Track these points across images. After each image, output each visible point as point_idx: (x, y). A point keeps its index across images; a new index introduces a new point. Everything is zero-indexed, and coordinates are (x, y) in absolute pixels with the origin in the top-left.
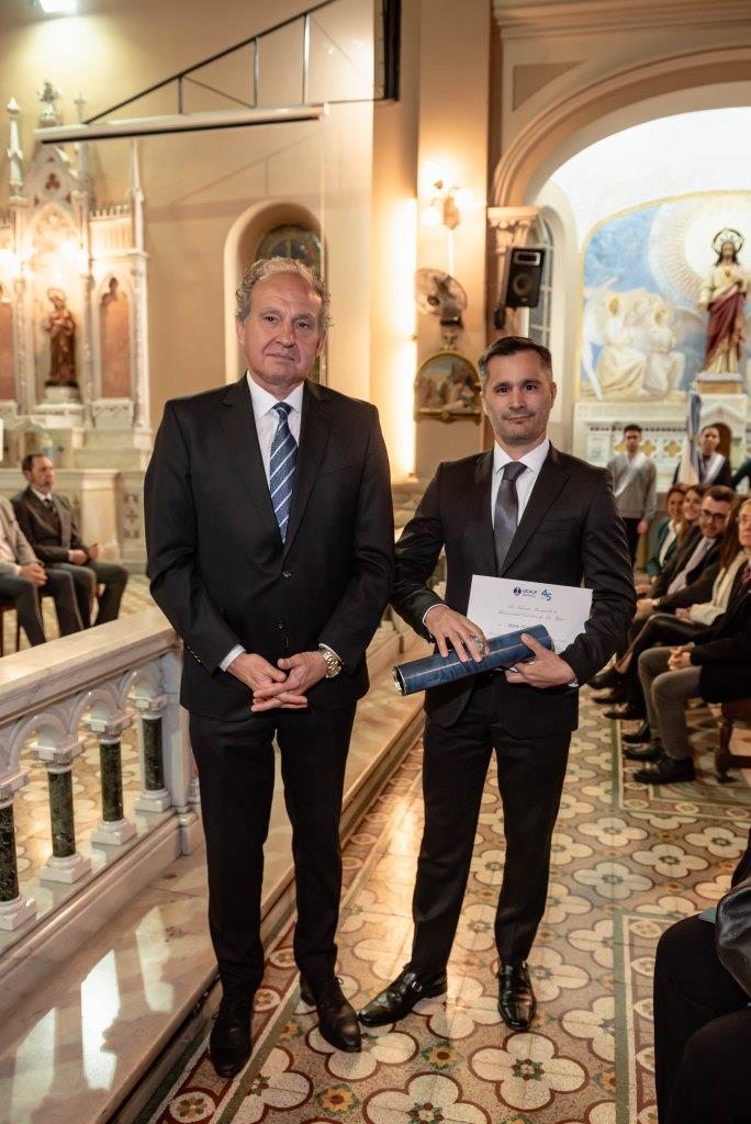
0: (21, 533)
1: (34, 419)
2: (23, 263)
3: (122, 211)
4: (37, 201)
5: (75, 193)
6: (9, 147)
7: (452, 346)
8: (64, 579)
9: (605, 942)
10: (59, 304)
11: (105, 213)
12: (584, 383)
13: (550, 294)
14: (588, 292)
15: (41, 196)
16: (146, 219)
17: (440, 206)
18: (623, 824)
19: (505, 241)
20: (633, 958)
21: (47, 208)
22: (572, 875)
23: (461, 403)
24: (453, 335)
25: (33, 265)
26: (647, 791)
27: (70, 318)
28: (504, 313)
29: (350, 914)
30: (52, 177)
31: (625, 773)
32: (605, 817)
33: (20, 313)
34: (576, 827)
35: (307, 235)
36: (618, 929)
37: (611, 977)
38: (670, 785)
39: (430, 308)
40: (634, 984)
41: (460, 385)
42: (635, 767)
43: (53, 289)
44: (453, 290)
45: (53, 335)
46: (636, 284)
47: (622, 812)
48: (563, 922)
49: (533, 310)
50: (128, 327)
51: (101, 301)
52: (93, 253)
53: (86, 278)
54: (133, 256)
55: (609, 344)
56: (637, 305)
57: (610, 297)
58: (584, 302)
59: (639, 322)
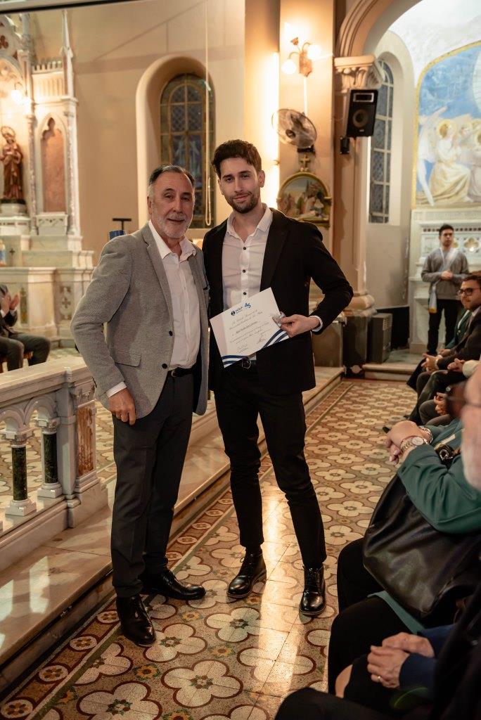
3: (57, 66)
5: (20, 51)
7: (306, 169)
10: (10, 139)
11: (43, 67)
12: (419, 194)
13: (390, 123)
14: (422, 120)
16: (74, 71)
17: (296, 57)
19: (348, 83)
23: (313, 212)
24: (308, 159)
27: (18, 150)
28: (348, 141)
30: (3, 38)
35: (199, 82)
39: (289, 140)
41: (313, 199)
43: (5, 127)
44: (306, 125)
45: (6, 163)
46: (463, 111)
50: (63, 157)
51: (42, 137)
52: (35, 98)
53: (30, 119)
54: (65, 101)
55: (440, 161)
56: (463, 128)
57: (440, 123)
58: (420, 127)
59: (464, 142)
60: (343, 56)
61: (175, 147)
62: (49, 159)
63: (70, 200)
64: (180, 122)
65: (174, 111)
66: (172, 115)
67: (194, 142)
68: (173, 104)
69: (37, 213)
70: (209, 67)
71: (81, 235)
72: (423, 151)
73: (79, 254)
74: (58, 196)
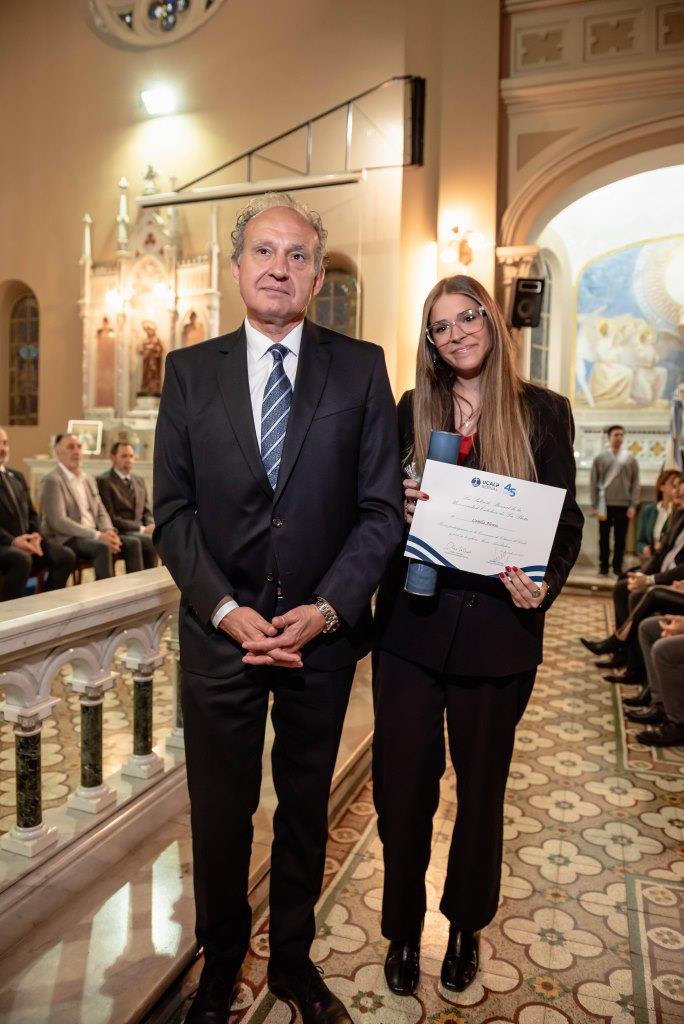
0: (102, 506)
1: (126, 422)
2: (125, 301)
3: (202, 261)
4: (138, 255)
5: (167, 247)
6: (118, 213)
8: (134, 544)
9: (618, 907)
10: (151, 333)
11: (189, 261)
12: (579, 394)
13: (548, 320)
14: (581, 318)
15: (141, 251)
17: (456, 246)
18: (630, 785)
19: (510, 274)
20: (648, 927)
21: (145, 259)
22: (581, 834)
25: (133, 303)
26: (650, 753)
27: (158, 343)
29: (362, 860)
30: (150, 236)
31: (627, 735)
32: (611, 776)
34: (583, 786)
35: (347, 277)
36: (630, 892)
37: (627, 947)
38: (673, 748)
40: (652, 956)
42: (636, 729)
43: (147, 322)
45: (145, 356)
46: (623, 310)
47: (627, 772)
48: (574, 882)
49: (535, 329)
52: (178, 292)
53: (172, 313)
54: (209, 295)
55: (600, 361)
56: (624, 328)
57: (600, 322)
58: (578, 326)
59: (626, 342)
60: (505, 246)
65: (319, 306)
70: (360, 262)
72: (582, 350)
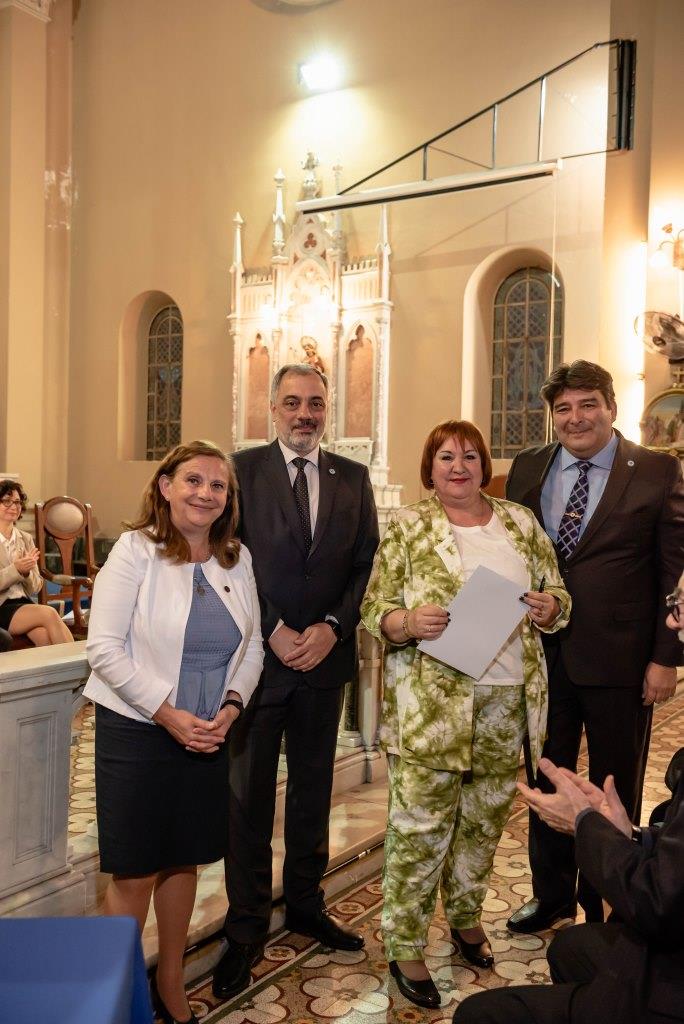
2: (280, 315)
3: (371, 265)
4: (296, 259)
5: (329, 251)
6: (274, 212)
10: (310, 351)
11: (355, 266)
15: (300, 255)
16: (391, 270)
17: (670, 247)
21: (304, 264)
25: (290, 317)
27: (319, 363)
30: (311, 236)
33: (276, 360)
35: (539, 274)
43: (306, 337)
50: (371, 371)
51: (348, 348)
52: (343, 303)
53: (337, 327)
54: (378, 306)
61: (512, 357)
62: (355, 373)
63: (376, 423)
64: (519, 326)
65: (511, 313)
66: (508, 319)
67: (536, 350)
68: (509, 305)
69: (336, 439)
70: (556, 259)
71: (388, 465)
73: (384, 489)
74: (362, 419)
